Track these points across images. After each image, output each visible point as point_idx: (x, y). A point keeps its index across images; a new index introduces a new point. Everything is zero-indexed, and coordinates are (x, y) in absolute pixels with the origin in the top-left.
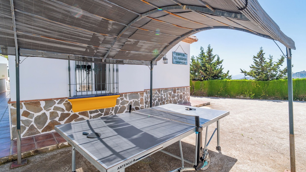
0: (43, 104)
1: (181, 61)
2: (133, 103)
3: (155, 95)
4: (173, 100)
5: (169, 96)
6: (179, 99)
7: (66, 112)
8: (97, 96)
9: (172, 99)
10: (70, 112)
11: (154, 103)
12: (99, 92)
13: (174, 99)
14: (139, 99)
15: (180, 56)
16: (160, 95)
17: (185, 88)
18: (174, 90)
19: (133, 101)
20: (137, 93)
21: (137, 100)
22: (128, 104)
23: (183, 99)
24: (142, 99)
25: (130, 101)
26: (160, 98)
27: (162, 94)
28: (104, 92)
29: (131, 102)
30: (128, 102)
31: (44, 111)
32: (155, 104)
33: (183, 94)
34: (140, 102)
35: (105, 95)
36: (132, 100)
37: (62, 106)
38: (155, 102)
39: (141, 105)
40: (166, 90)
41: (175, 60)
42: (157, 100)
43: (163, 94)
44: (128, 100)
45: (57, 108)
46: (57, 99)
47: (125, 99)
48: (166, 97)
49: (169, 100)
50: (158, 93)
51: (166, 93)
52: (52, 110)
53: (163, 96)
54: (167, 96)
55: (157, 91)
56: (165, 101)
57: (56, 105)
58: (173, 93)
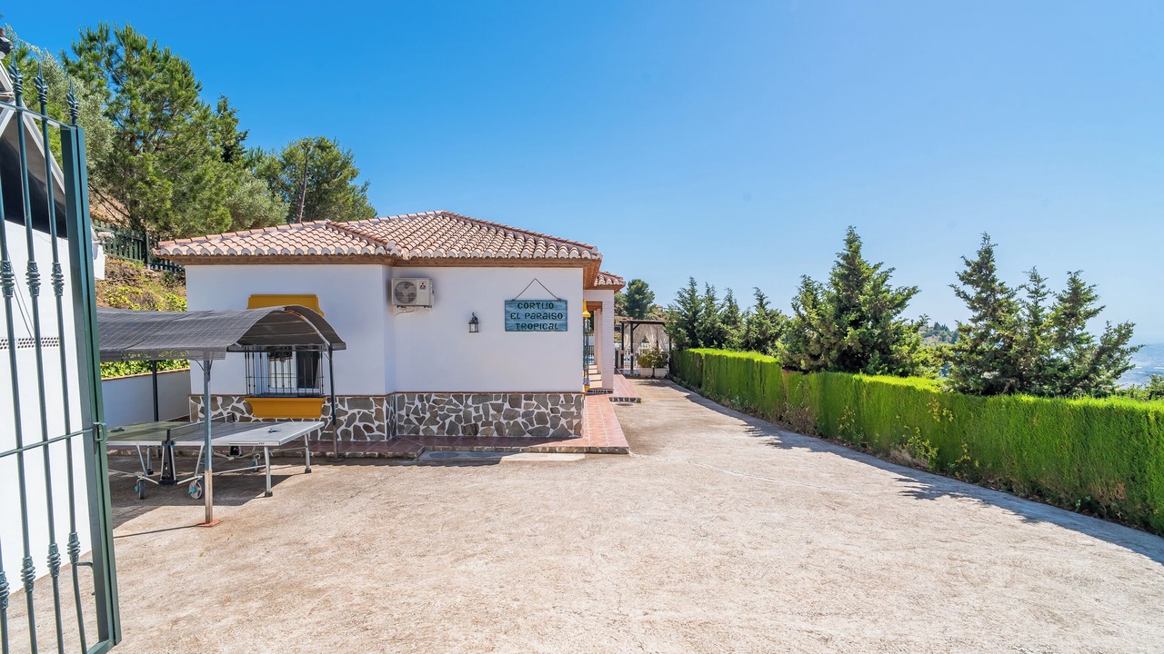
0: (220, 401)
1: (539, 322)
2: (358, 416)
3: (447, 407)
4: (508, 423)
5: (492, 412)
6: (532, 424)
7: (246, 415)
8: (299, 396)
9: (504, 422)
10: (251, 416)
11: (444, 423)
12: (302, 391)
13: (512, 422)
14: (373, 410)
15: (530, 311)
16: (461, 407)
17: (562, 395)
18: (514, 399)
19: (359, 412)
20: (367, 397)
21: (366, 411)
22: (346, 417)
23: (549, 425)
24: (379, 412)
25: (350, 412)
26: (461, 413)
27: (467, 406)
28: (309, 391)
29: (354, 414)
30: (347, 413)
31: (221, 410)
32: (447, 427)
33: (549, 411)
34: (374, 415)
35: (313, 396)
36: (355, 411)
37: (241, 406)
38: (447, 421)
39: (377, 423)
40: (482, 397)
41: (513, 322)
42: (453, 418)
43: (471, 406)
44: (346, 409)
45: (234, 408)
46: (236, 396)
47: (340, 407)
48: (481, 412)
49: (494, 422)
50: (454, 401)
51: (481, 405)
52: (229, 411)
53: (472, 409)
54: (487, 413)
55: (451, 397)
56: (480, 424)
57: (234, 404)
58: (507, 406)
